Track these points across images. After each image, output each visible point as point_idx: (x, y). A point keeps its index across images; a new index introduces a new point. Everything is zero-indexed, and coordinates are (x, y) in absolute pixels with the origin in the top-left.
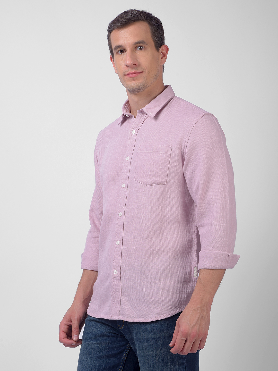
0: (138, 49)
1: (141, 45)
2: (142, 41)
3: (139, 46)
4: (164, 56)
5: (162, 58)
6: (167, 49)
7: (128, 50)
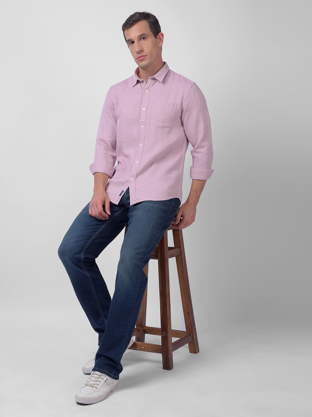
0: (142, 39)
1: (143, 36)
2: (144, 34)
3: (142, 37)
4: (161, 40)
5: (160, 42)
6: (163, 35)
7: (136, 41)
